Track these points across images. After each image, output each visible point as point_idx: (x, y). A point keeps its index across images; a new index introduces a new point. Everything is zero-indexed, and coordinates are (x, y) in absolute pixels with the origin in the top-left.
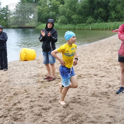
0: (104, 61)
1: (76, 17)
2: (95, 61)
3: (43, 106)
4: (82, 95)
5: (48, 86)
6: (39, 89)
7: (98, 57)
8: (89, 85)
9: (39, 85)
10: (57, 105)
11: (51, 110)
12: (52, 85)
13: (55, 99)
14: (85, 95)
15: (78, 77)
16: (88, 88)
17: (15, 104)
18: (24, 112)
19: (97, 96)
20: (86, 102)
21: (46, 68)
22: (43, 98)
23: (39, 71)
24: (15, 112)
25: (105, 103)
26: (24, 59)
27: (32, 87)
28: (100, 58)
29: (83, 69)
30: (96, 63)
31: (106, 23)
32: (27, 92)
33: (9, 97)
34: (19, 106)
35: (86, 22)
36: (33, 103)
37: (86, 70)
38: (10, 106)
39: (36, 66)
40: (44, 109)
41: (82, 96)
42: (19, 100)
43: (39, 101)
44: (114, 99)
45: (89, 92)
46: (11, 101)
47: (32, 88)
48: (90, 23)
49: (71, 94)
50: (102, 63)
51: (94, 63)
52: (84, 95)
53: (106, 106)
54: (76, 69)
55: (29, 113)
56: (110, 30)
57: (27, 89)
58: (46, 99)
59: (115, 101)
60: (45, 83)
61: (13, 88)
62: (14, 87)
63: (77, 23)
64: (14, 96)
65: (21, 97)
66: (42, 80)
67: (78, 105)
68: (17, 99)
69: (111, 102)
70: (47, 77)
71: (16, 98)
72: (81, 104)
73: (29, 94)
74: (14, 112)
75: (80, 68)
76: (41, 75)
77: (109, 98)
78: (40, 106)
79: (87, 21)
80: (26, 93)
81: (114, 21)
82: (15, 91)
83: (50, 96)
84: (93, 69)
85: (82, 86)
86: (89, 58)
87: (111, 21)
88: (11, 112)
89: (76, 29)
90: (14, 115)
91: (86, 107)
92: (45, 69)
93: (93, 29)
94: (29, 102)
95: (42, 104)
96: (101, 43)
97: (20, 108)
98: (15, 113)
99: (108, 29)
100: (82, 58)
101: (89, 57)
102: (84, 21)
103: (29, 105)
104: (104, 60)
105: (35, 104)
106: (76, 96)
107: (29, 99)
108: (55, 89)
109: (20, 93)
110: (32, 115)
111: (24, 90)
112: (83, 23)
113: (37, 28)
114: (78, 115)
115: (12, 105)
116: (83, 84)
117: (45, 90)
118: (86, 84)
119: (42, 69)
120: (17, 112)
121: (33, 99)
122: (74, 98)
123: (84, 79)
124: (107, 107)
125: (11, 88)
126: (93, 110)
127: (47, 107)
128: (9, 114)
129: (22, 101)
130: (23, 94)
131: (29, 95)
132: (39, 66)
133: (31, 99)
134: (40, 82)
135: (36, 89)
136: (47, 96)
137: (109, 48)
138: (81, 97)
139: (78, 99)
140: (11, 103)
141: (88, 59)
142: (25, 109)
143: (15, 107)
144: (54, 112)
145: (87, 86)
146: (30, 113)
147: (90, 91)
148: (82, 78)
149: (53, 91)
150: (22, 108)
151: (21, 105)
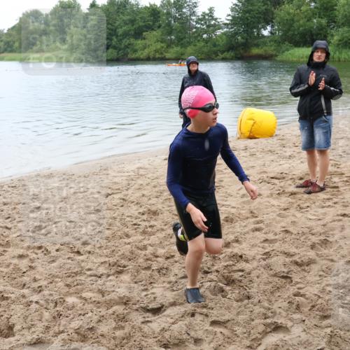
3: (294, 255)
5: (308, 204)
6: (283, 212)
9: (284, 201)
10: (330, 258)
11: (315, 268)
12: (317, 204)
13: (325, 240)
17: (227, 245)
18: (248, 265)
22: (293, 236)
23: (285, 166)
24: (227, 263)
26: (248, 133)
27: (268, 204)
32: (257, 217)
34: (236, 249)
36: (271, 245)
39: (277, 153)
40: (296, 263)
42: (236, 235)
43: (283, 240)
47: (267, 208)
55: (260, 270)
57: (255, 209)
58: (302, 239)
60: (299, 196)
62: (226, 201)
64: (226, 223)
65: (242, 228)
66: (292, 189)
68: (233, 233)
71: (231, 230)
73: (261, 222)
74: (225, 264)
76: (290, 177)
78: (287, 254)
80: (254, 219)
83: (313, 232)
88: (218, 261)
90: (225, 271)
94: (261, 242)
95: (293, 250)
97: (240, 254)
98: (228, 265)
103: (260, 249)
105: (274, 248)
107: (260, 236)
108: (325, 214)
109: (239, 218)
110: (267, 275)
111: (249, 212)
113: (279, 58)
117: (299, 215)
119: (290, 161)
120: (233, 265)
121: (271, 236)
127: (305, 259)
128: (215, 268)
129: (245, 238)
130: (246, 222)
131: (261, 225)
132: (285, 154)
133: (265, 236)
134: (287, 193)
135: (277, 210)
136: (306, 230)
142: (250, 258)
143: (229, 250)
144: (321, 273)
146: (262, 269)
149: (320, 220)
150: (244, 256)
151: (241, 247)
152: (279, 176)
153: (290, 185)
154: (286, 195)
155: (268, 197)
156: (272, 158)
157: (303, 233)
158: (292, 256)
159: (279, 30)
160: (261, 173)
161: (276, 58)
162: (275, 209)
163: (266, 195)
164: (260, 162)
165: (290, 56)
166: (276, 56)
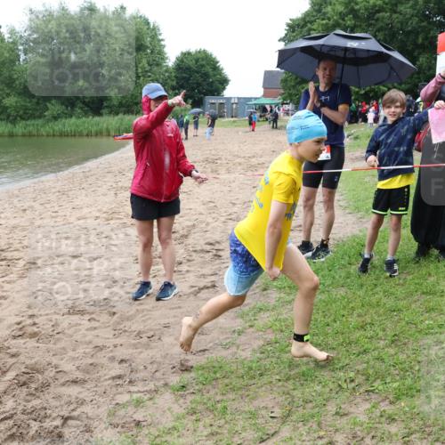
0: (97, 218)
1: (16, 102)
2: (72, 219)
4: (42, 312)
7: (81, 208)
14: (49, 312)
15: (27, 267)
19: (82, 312)
20: (53, 331)
25: (106, 327)
28: (85, 211)
30: (75, 223)
31: (97, 119)
35: (45, 116)
41: (41, 315)
44: (127, 314)
48: (55, 118)
49: (10, 315)
50: (91, 223)
51: (71, 225)
52: (47, 315)
53: (107, 336)
54: (20, 243)
56: (109, 135)
59: (128, 319)
63: (18, 118)
67: (32, 343)
69: (119, 323)
72: (38, 339)
77: (114, 313)
79: (46, 114)
81: (117, 114)
86: (56, 212)
87: (110, 113)
89: (17, 136)
91: (55, 344)
93: (62, 135)
96: (88, 169)
99: (105, 133)
100: (37, 213)
101: (56, 209)
102: (37, 113)
104: (97, 215)
106: (23, 318)
112: (34, 118)
114: (32, 369)
122: (19, 323)
124: (111, 336)
126: (74, 350)
137: (110, 184)
138: (41, 318)
139: (29, 325)
141: (54, 214)
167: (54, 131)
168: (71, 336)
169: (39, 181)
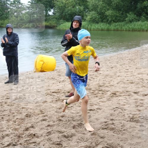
1: (112, 13)
2: (135, 74)
3: (64, 132)
4: (117, 119)
6: (59, 110)
7: (140, 68)
8: (126, 106)
9: (59, 104)
10: (83, 132)
11: (75, 138)
12: (77, 105)
13: (80, 123)
14: (121, 119)
15: (111, 95)
16: (125, 110)
17: (27, 129)
18: (38, 139)
19: (137, 121)
20: (122, 128)
21: (70, 82)
22: (64, 122)
23: (60, 86)
26: (40, 69)
27: (50, 106)
28: (142, 70)
29: (119, 85)
30: (137, 76)
32: (44, 113)
33: (20, 119)
34: (32, 131)
35: (125, 20)
36: (51, 128)
37: (123, 85)
38: (21, 131)
39: (56, 79)
40: (65, 136)
41: (116, 120)
42: (32, 123)
43: (58, 125)
45: (127, 116)
46: (22, 124)
47: (49, 109)
48: (131, 21)
49: (102, 118)
51: (135, 77)
52: (119, 120)
54: (109, 83)
57: (43, 110)
61: (25, 108)
62: (27, 106)
63: (112, 22)
64: (26, 118)
65: (35, 120)
66: (64, 98)
67: (111, 133)
70: (70, 93)
71: (29, 121)
72: (114, 131)
73: (46, 116)
75: (114, 83)
76: (63, 92)
78: (60, 132)
79: (126, 19)
80: (42, 115)
82: (27, 111)
84: (132, 85)
85: (117, 108)
86: (127, 69)
88: (21, 139)
89: (111, 30)
90: (25, 144)
91: (122, 135)
92: (68, 83)
93: (134, 30)
94: (46, 127)
95: (63, 130)
97: (34, 134)
98: (27, 140)
100: (118, 69)
101: (128, 68)
102: (122, 19)
103: (45, 130)
105: (53, 129)
106: (108, 120)
107: (46, 123)
109: (34, 114)
110: (49, 144)
111: (40, 111)
112: (120, 22)
113: (58, 28)
114: (110, 146)
115: (24, 131)
116: (119, 105)
118: (122, 104)
119: (63, 83)
120: (30, 140)
121: (51, 123)
122: (106, 122)
123: (120, 98)
125: (23, 108)
127: (70, 134)
128: (20, 142)
129: (37, 125)
130: (38, 116)
131: (46, 118)
132: (60, 79)
133: (48, 123)
134: (61, 100)
135: (56, 109)
136: (70, 119)
139: (110, 124)
140: (22, 127)
142: (39, 135)
143: (27, 133)
144: (78, 141)
145: (123, 107)
146: (46, 141)
147: (128, 114)
148: (117, 96)
149: (78, 113)
150: (36, 135)
151: (34, 130)
152: (56, 91)
153: (63, 96)
154: (60, 101)
155: (50, 102)
156: (53, 82)
157: (69, 121)
158: (63, 133)
159: (58, 12)
160: (47, 90)
161: (56, 28)
162: (54, 109)
163: (49, 102)
164: (47, 84)
165: (64, 27)
166: (57, 26)
167: (129, 28)
168: (130, 132)
169: (120, 54)
